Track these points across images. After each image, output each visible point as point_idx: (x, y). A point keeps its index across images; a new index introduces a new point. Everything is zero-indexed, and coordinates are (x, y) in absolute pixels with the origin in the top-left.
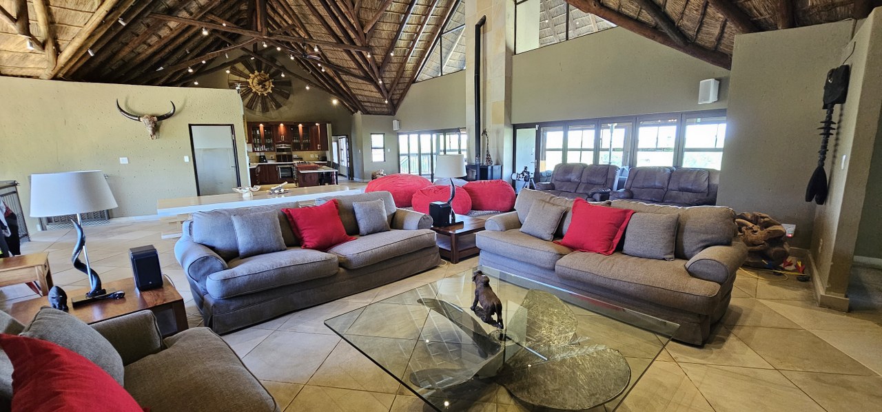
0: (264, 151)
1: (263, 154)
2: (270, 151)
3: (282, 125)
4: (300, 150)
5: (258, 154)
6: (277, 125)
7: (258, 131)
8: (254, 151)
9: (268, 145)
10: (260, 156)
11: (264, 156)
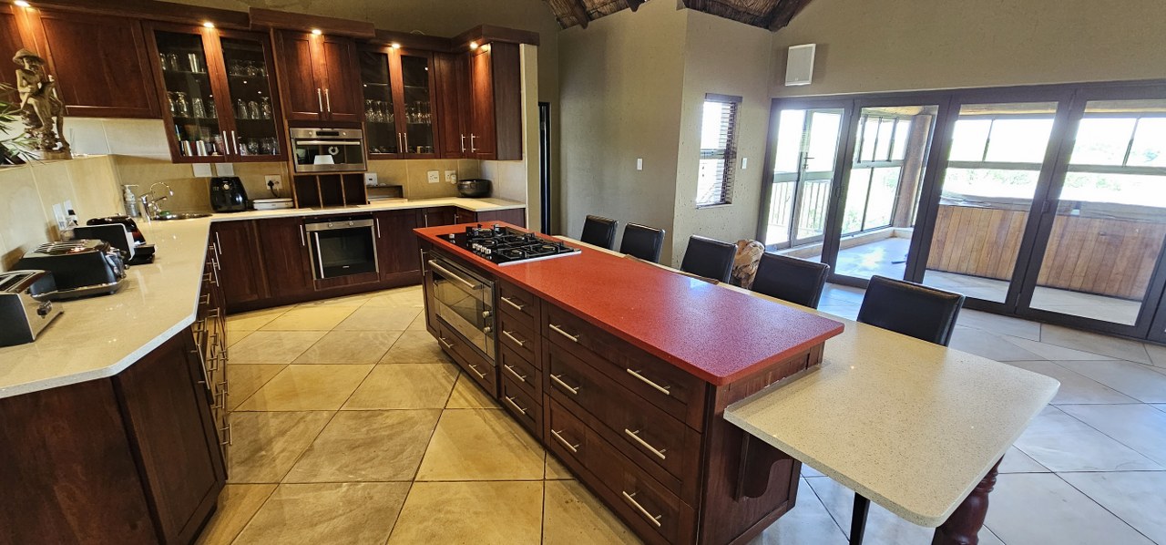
0: (234, 158)
1: (225, 170)
2: (261, 156)
3: (316, 34)
4: (393, 152)
5: (202, 171)
6: (293, 35)
7: (193, 58)
8: (178, 156)
9: (247, 132)
10: (217, 182)
11: (235, 182)
